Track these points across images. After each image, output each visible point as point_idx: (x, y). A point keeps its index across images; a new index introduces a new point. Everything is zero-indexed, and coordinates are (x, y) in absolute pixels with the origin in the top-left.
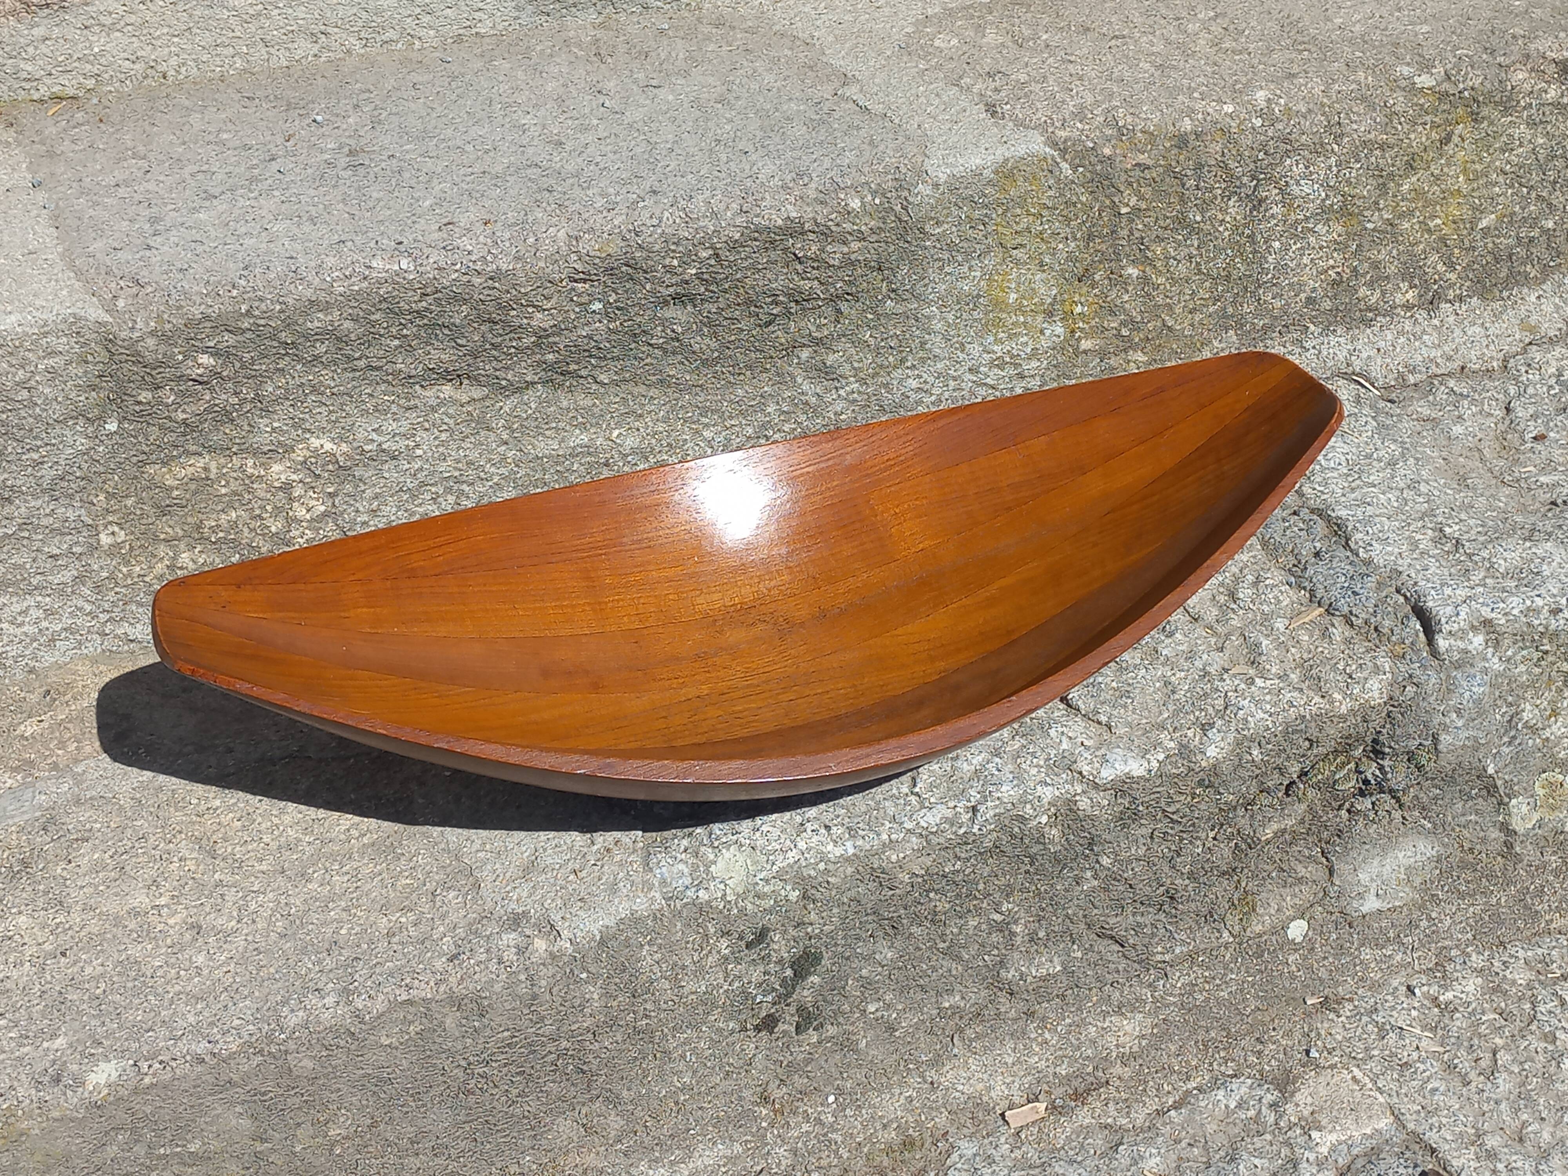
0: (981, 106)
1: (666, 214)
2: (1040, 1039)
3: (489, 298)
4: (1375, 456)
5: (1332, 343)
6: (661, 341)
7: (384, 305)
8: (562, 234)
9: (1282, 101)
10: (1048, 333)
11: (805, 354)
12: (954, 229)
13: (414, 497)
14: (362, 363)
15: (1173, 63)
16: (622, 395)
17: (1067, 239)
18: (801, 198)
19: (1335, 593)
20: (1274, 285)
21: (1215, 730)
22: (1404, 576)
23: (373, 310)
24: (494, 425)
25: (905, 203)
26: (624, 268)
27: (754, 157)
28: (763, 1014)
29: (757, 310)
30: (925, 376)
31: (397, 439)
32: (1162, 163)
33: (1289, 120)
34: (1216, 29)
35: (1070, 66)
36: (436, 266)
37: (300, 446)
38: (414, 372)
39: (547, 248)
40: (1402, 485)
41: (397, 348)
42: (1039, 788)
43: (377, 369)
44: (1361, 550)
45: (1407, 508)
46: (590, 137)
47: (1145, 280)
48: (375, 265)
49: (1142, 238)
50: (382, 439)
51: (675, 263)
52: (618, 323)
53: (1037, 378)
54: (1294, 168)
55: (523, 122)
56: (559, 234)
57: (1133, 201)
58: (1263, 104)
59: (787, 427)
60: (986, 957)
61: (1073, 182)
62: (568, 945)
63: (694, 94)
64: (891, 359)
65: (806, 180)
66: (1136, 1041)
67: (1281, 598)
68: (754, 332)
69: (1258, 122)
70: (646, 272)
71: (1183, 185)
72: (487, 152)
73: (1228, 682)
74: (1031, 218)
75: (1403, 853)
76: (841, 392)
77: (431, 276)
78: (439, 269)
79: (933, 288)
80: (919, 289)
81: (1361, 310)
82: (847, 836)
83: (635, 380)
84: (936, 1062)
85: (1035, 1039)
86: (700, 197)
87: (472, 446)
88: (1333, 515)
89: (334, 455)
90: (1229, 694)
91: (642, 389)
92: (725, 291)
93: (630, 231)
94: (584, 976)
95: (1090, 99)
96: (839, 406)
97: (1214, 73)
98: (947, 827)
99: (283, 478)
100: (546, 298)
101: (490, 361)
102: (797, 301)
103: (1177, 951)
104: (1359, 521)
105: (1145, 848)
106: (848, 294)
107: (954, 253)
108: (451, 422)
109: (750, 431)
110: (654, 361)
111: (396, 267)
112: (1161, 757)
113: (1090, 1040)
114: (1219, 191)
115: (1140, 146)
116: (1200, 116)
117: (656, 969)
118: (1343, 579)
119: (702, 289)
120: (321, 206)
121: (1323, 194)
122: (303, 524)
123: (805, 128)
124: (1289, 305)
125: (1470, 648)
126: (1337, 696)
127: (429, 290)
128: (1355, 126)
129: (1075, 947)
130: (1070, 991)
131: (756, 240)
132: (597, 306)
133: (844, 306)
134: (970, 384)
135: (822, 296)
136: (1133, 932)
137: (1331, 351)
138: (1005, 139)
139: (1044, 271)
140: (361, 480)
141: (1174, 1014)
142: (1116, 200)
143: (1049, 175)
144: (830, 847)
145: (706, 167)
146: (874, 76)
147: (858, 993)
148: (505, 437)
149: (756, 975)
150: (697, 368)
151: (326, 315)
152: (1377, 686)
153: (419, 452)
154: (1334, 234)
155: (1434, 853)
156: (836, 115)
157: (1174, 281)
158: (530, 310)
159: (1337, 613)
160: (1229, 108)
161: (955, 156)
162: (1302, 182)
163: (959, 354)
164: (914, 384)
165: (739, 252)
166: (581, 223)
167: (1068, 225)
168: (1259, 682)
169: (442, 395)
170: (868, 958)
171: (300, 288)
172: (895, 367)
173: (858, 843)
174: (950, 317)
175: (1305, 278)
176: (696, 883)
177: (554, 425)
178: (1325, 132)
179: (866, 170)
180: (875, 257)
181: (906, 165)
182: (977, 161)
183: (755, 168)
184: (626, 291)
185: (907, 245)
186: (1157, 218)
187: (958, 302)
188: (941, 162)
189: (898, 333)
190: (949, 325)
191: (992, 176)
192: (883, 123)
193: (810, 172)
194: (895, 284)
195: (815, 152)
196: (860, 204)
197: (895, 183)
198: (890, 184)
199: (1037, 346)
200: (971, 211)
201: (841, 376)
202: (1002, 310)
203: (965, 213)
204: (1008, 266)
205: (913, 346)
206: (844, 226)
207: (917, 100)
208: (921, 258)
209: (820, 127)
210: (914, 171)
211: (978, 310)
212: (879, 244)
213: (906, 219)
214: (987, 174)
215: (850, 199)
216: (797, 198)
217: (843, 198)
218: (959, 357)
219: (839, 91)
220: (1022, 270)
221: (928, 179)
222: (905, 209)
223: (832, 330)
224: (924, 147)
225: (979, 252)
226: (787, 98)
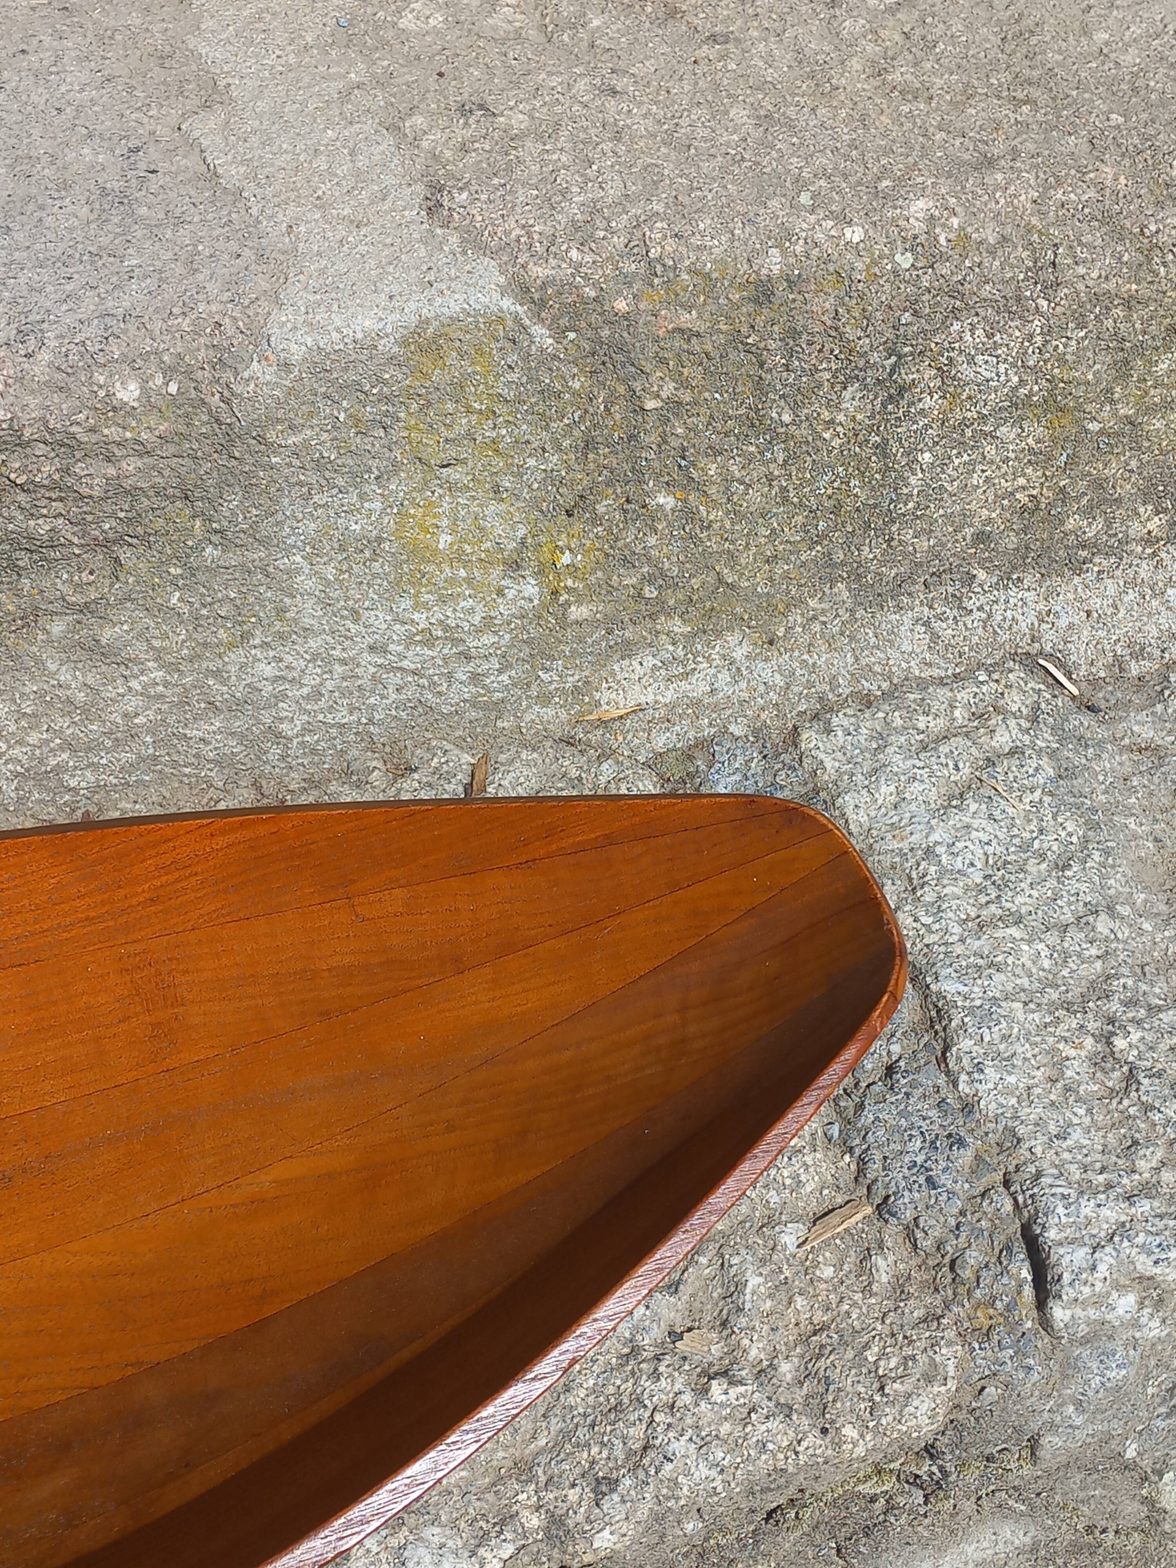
0: (420, 188)
4: (1036, 844)
5: (1012, 601)
9: (955, 222)
10: (510, 594)
11: (57, 628)
12: (325, 436)
15: (791, 112)
17: (544, 450)
19: (898, 1175)
20: (918, 517)
21: (616, 1497)
22: (1023, 1150)
25: (226, 393)
30: (289, 658)
32: (724, 328)
33: (964, 257)
34: (892, 36)
35: (611, 104)
40: (1069, 917)
44: (963, 1077)
45: (1065, 973)
47: (688, 514)
49: (684, 449)
53: (494, 660)
54: (967, 337)
57: (669, 389)
58: (918, 226)
59: (33, 738)
61: (555, 357)
64: (222, 634)
65: (32, 344)
67: (803, 1178)
69: (905, 261)
71: (761, 365)
73: (663, 1382)
74: (474, 418)
75: (975, 1545)
76: (134, 684)
79: (293, 528)
80: (266, 528)
81: (1067, 547)
88: (933, 987)
90: (658, 1417)
95: (613, 191)
96: (130, 705)
97: (853, 146)
102: (27, 550)
104: (971, 1011)
106: (130, 536)
107: (328, 474)
112: (508, 1550)
114: (827, 375)
115: (684, 297)
116: (799, 249)
118: (919, 1144)
121: (1016, 379)
124: (943, 545)
125: (1108, 1317)
126: (850, 1432)
128: (1081, 270)
133: (125, 555)
134: (374, 670)
135: (76, 540)
137: (1009, 614)
138: (431, 277)
139: (502, 500)
142: (637, 386)
143: (509, 345)
152: (924, 1408)
154: (1030, 441)
155: (1028, 1540)
156: (155, 182)
157: (737, 515)
159: (893, 1221)
160: (854, 234)
161: (329, 309)
162: (979, 359)
163: (349, 624)
164: (269, 671)
167: (547, 427)
168: (716, 1388)
172: (231, 646)
174: (330, 572)
175: (973, 506)
178: (1027, 279)
179: (157, 326)
180: (174, 482)
181: (235, 319)
182: (367, 323)
185: (234, 463)
186: (711, 416)
187: (342, 549)
188: (301, 319)
189: (233, 595)
190: (328, 583)
191: (396, 349)
192: (230, 213)
193: (45, 326)
194: (219, 521)
195: (76, 276)
196: (137, 393)
197: (211, 352)
198: (202, 353)
199: (492, 614)
200: (357, 406)
201: (129, 660)
202: (425, 560)
203: (346, 411)
204: (433, 492)
205: (262, 614)
206: (106, 431)
207: (311, 162)
208: (264, 482)
209: (113, 212)
210: (249, 333)
211: (381, 560)
212: (180, 460)
213: (228, 421)
214: (387, 346)
215: (118, 385)
216: (10, 381)
217: (102, 382)
218: (349, 630)
219: (186, 120)
220: (459, 500)
221: (269, 353)
222: (227, 402)
223: (106, 590)
224: (282, 280)
225: (376, 473)
226: (84, 131)
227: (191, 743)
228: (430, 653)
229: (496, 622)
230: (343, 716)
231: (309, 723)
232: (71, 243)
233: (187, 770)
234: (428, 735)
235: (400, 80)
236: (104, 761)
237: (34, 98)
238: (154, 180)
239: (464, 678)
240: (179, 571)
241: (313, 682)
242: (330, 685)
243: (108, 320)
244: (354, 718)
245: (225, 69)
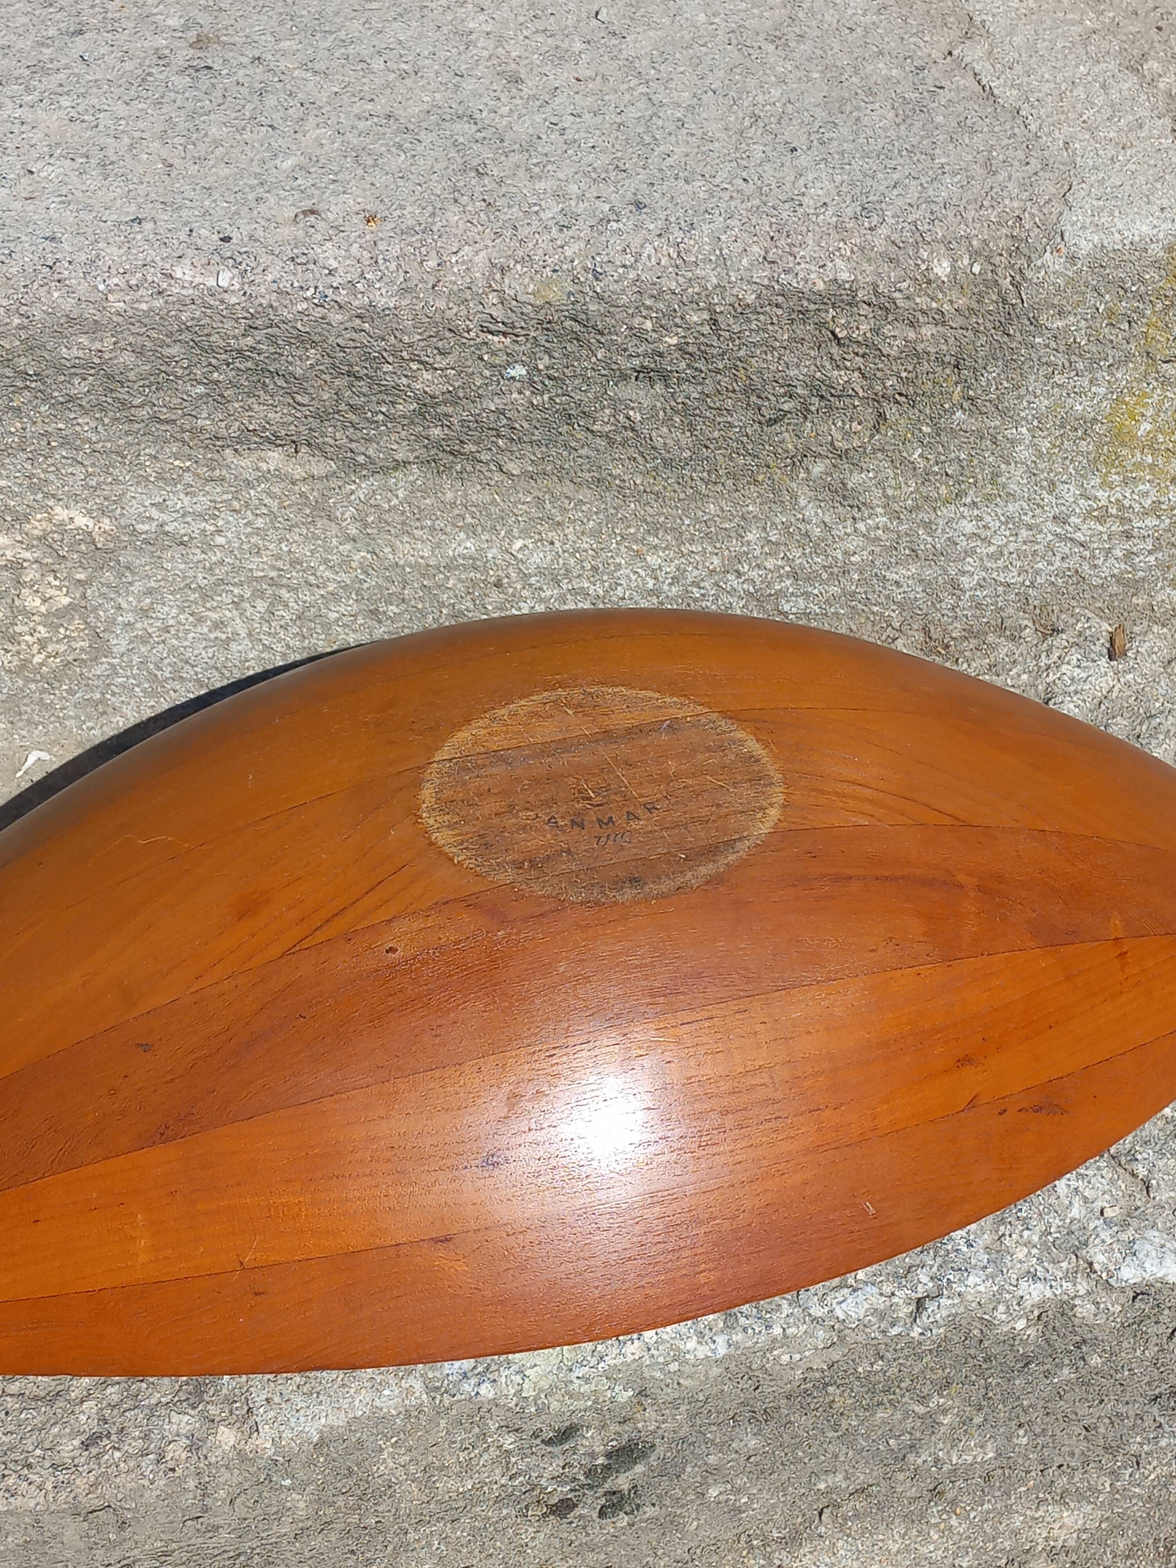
1: (649, 249)
2: (942, 1526)
3: (352, 344)
6: (607, 428)
7: (186, 336)
8: (481, 259)
11: (818, 469)
12: (1083, 324)
13: (205, 597)
14: (144, 413)
16: (536, 493)
18: (862, 249)
23: (168, 341)
24: (338, 514)
25: (1018, 278)
26: (568, 323)
27: (804, 160)
28: (554, 1500)
29: (760, 402)
30: (988, 519)
31: (189, 519)
36: (275, 287)
37: (39, 516)
38: (224, 433)
39: (454, 278)
41: (201, 396)
42: (1023, 1284)
43: (167, 422)
46: (563, 76)
48: (179, 275)
50: (164, 517)
51: (648, 325)
52: (546, 397)
53: (1149, 541)
55: (471, 25)
56: (476, 259)
59: (770, 563)
60: (891, 1442)
62: (268, 1445)
63: (737, 18)
64: (943, 490)
65: (875, 220)
66: (1075, 1535)
68: (749, 431)
70: (601, 333)
72: (403, 75)
76: (861, 526)
77: (264, 302)
78: (279, 292)
79: (1029, 403)
80: (1010, 400)
82: (721, 1325)
83: (561, 474)
84: (792, 1541)
85: (936, 1525)
86: (705, 227)
87: (302, 539)
89: (90, 534)
91: (568, 488)
92: (718, 371)
93: (586, 270)
94: (288, 1482)
96: (852, 544)
98: (874, 1320)
99: (9, 554)
100: (441, 353)
101: (344, 428)
102: (822, 397)
103: (1163, 1443)
105: (1156, 1349)
106: (900, 394)
107: (1074, 358)
108: (274, 504)
109: (716, 561)
110: (592, 454)
111: (211, 282)
113: (1012, 1532)
117: (400, 1472)
119: (683, 365)
120: (126, 140)
122: (36, 618)
123: (892, 114)
127: (259, 322)
129: (1021, 1432)
130: (1000, 1471)
131: (777, 306)
132: (519, 371)
133: (891, 411)
135: (861, 394)
136: (1107, 1421)
140: (128, 568)
141: (1137, 1509)
144: (691, 1344)
145: (728, 166)
146: (1012, 33)
147: (699, 1479)
148: (353, 531)
149: (553, 1467)
150: (655, 469)
151: (93, 341)
153: (220, 540)
156: (943, 97)
158: (414, 366)
161: (1111, 214)
163: (1045, 495)
164: (968, 527)
165: (749, 321)
166: (515, 244)
169: (264, 466)
170: (723, 1447)
171: (56, 294)
172: (947, 502)
173: (734, 1338)
174: (1045, 445)
176: (480, 1369)
177: (429, 523)
179: (970, 215)
180: (954, 350)
181: (1033, 215)
182: (1144, 228)
183: (801, 182)
184: (566, 356)
185: (1006, 339)
187: (1062, 426)
188: (1088, 220)
189: (963, 456)
190: (1040, 455)
191: (1161, 254)
192: (1012, 128)
193: (883, 205)
194: (975, 390)
195: (899, 167)
196: (948, 270)
197: (1010, 242)
198: (1002, 243)
199: (1162, 499)
200: (1115, 301)
201: (864, 504)
202: (1123, 444)
203: (1106, 303)
204: (1148, 384)
205: (980, 477)
206: (918, 300)
207: (1071, 91)
208: (1022, 359)
209: (915, 118)
210: (1043, 228)
211: (1089, 439)
212: (964, 332)
213: (1014, 301)
214: (1156, 251)
215: (935, 261)
216: (855, 249)
217: (925, 257)
218: (1043, 500)
219: (955, 48)
220: (1168, 393)
221: (1061, 246)
222: (1016, 286)
223: (866, 440)
224: (1066, 187)
225: (1111, 361)
226: (876, 49)
227: (888, 584)
228: (1100, 528)
229: (1163, 507)
230: (1013, 577)
231: (984, 579)
232: (888, 140)
233: (875, 609)
234: (1074, 603)
235: (1125, 30)
236: (816, 592)
237: (827, 17)
238: (942, 95)
239: (1120, 554)
240: (929, 430)
241: (1000, 543)
242: (1012, 547)
243: (933, 206)
244: (1020, 579)
245: (978, 7)
